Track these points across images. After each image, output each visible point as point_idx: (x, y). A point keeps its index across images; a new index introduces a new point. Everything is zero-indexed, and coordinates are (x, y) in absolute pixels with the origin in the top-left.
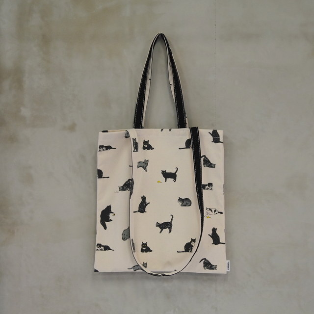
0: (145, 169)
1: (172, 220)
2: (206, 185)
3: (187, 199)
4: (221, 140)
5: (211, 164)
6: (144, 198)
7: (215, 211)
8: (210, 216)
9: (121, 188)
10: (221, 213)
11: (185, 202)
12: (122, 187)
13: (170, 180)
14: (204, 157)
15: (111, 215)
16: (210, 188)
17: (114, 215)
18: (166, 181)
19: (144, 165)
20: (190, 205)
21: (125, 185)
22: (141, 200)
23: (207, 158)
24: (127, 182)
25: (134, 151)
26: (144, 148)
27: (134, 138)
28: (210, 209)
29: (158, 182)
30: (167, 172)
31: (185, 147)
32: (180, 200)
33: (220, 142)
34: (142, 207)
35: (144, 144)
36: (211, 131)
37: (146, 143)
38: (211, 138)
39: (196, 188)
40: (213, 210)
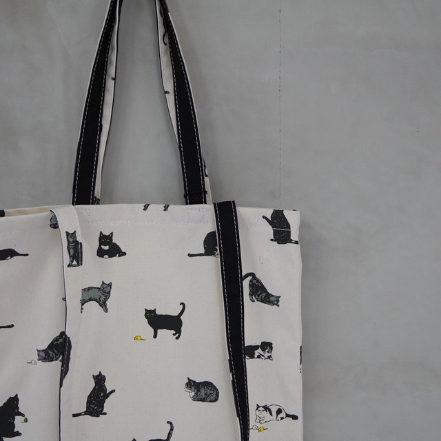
0: (103, 305)
1: (170, 434)
2: (256, 347)
3: (208, 385)
4: (294, 236)
5: (269, 295)
6: (100, 379)
7: (279, 411)
8: (265, 426)
9: (43, 354)
10: (295, 417)
11: (203, 391)
12: (45, 351)
13: (166, 334)
14: (250, 278)
15: (18, 420)
16: (267, 355)
17: (26, 421)
18: (155, 336)
19: (100, 295)
20: (216, 400)
21: (51, 346)
22: (92, 384)
23: (258, 281)
24: (56, 339)
25: (69, 266)
26: (101, 253)
27: (71, 232)
28: (266, 408)
29: (136, 339)
30: (158, 312)
31: (203, 251)
32: (191, 384)
33: (291, 241)
34: (97, 402)
35: (101, 243)
36: (269, 214)
37: (105, 239)
38: (269, 231)
39: (230, 361)
40: (274, 410)
